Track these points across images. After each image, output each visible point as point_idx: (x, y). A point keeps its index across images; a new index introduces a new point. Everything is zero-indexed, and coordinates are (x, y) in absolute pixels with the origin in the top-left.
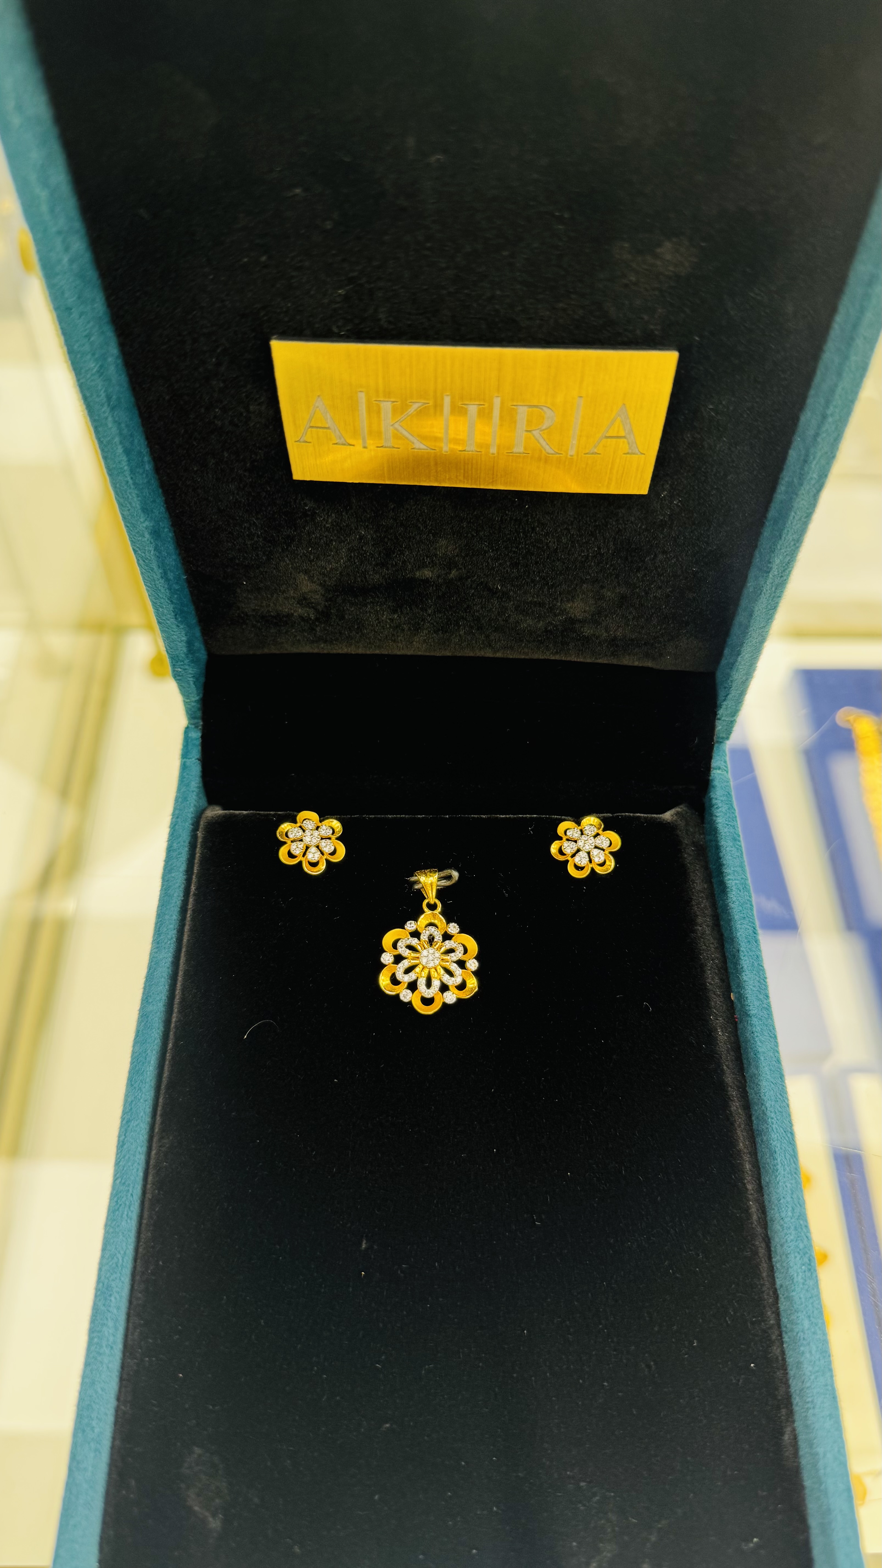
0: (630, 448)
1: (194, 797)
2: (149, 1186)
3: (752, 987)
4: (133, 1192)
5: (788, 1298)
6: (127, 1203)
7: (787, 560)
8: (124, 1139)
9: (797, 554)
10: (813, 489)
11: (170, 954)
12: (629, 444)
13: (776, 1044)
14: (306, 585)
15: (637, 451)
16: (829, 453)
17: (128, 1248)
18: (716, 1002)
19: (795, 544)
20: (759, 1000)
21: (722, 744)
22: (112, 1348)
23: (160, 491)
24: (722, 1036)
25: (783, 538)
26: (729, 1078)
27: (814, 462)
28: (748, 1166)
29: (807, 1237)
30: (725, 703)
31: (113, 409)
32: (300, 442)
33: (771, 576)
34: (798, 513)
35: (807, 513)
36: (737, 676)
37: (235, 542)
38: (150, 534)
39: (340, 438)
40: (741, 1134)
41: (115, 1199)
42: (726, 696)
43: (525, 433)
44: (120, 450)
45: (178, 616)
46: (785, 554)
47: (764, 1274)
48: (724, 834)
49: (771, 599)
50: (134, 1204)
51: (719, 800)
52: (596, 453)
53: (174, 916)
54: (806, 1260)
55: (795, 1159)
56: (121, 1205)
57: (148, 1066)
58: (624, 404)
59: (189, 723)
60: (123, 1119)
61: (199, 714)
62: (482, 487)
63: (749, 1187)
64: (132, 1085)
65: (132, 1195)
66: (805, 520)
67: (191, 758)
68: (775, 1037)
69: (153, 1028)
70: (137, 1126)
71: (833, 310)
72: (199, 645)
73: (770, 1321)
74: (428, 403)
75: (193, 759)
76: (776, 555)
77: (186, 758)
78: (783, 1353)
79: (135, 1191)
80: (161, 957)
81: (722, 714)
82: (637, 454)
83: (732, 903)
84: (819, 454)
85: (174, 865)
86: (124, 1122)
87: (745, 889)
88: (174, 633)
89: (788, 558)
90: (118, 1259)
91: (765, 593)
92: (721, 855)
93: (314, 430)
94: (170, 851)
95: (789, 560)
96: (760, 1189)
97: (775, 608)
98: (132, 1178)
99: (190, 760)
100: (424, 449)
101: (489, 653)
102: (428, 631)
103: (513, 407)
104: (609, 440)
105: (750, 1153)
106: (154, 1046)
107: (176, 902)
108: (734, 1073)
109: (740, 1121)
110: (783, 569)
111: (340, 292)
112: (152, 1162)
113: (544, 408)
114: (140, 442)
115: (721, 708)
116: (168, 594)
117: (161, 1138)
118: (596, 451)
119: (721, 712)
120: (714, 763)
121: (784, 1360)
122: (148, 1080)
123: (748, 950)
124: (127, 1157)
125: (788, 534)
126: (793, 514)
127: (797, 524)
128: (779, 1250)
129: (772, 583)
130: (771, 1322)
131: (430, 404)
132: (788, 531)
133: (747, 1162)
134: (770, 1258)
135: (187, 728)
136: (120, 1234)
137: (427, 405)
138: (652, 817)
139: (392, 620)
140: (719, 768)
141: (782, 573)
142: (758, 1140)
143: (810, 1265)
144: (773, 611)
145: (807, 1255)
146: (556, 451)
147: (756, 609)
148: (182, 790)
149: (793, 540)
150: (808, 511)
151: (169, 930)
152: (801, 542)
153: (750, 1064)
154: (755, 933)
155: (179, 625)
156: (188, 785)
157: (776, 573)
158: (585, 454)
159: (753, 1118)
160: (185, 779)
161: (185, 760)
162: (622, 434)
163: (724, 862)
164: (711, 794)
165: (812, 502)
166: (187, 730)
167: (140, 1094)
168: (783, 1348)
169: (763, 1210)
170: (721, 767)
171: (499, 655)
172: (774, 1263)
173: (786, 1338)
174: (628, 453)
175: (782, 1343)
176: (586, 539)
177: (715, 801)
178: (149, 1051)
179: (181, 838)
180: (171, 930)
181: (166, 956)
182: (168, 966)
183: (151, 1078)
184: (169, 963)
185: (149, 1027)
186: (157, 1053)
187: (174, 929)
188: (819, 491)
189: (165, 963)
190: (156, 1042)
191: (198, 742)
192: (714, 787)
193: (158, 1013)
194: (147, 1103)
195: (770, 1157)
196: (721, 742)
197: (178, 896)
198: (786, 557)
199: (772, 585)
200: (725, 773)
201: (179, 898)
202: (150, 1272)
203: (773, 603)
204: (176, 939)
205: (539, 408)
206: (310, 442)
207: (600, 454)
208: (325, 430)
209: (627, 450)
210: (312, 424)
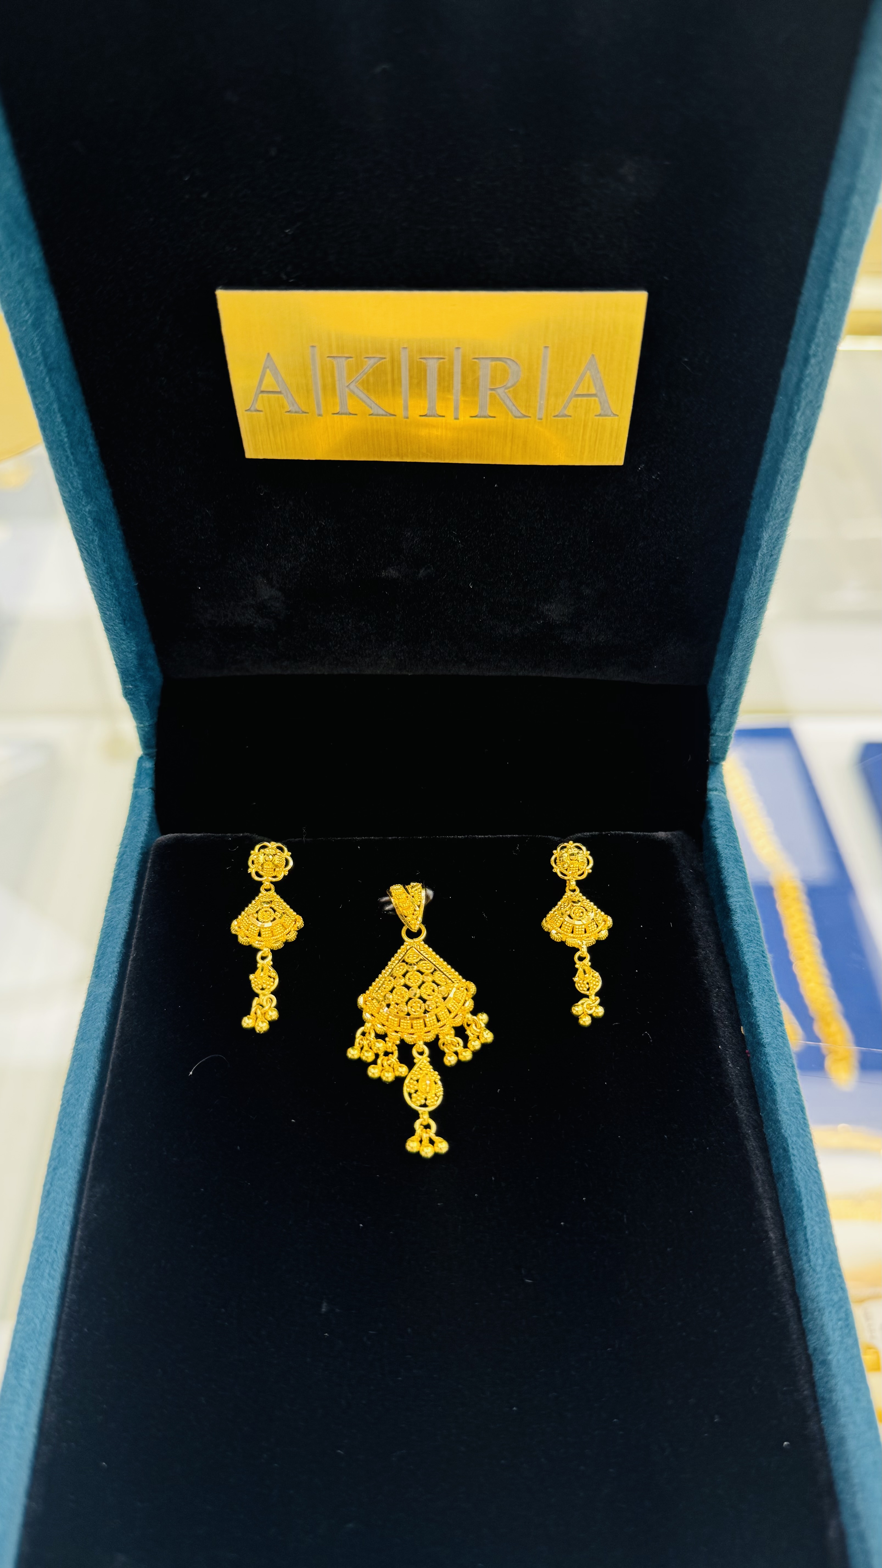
0: (602, 409)
1: (146, 827)
2: (76, 1243)
3: (764, 1014)
4: (57, 1247)
5: (824, 1363)
6: (50, 1260)
7: (776, 535)
8: (50, 1188)
9: (786, 527)
10: (800, 446)
11: (110, 988)
12: (601, 403)
14: (266, 592)
15: (610, 413)
16: (814, 402)
17: (48, 1312)
18: (724, 1031)
19: (783, 515)
20: (773, 1027)
21: (718, 766)
22: (22, 1429)
23: (107, 481)
24: (732, 1067)
25: (771, 508)
26: (743, 1113)
27: (799, 414)
28: (769, 1213)
29: (841, 1288)
30: (719, 714)
31: (50, 370)
32: (251, 411)
33: (760, 555)
34: (785, 477)
35: (794, 476)
36: (731, 681)
38: (94, 520)
39: (293, 405)
40: (759, 1177)
41: (36, 1256)
42: (719, 706)
43: (489, 392)
44: (59, 419)
45: (126, 622)
46: (774, 527)
47: (795, 1337)
48: (725, 855)
49: (761, 583)
50: (59, 1261)
51: (717, 821)
52: (566, 416)
53: (118, 947)
54: (842, 1315)
55: (822, 1200)
56: (43, 1262)
57: (81, 1109)
58: (593, 356)
59: (144, 754)
60: (49, 1166)
61: (153, 742)
63: (771, 1235)
64: (61, 1129)
65: (56, 1251)
66: (793, 485)
67: (144, 788)
69: (88, 1066)
70: (65, 1173)
71: (809, 243)
72: (152, 662)
74: (385, 358)
75: (146, 789)
76: (764, 529)
77: (138, 787)
78: (821, 1431)
79: (59, 1247)
80: (101, 991)
81: (716, 729)
82: (610, 416)
83: (737, 925)
84: (803, 403)
85: (119, 895)
86: (51, 1169)
87: (750, 910)
88: (124, 642)
89: (777, 532)
90: (36, 1325)
91: (754, 577)
92: (723, 877)
93: (265, 395)
94: (116, 881)
95: (779, 535)
96: (784, 1240)
97: (766, 595)
98: (58, 1231)
99: (143, 789)
101: (463, 671)
102: (398, 642)
103: (475, 360)
104: (579, 399)
105: (770, 1199)
106: (88, 1086)
107: (120, 934)
108: (748, 1111)
109: (757, 1160)
110: (772, 546)
111: (287, 231)
112: (81, 1215)
113: (509, 362)
114: (82, 418)
115: (714, 721)
116: (115, 594)
117: (92, 1187)
118: (566, 412)
119: (715, 725)
120: (710, 785)
121: (823, 1439)
122: (79, 1124)
123: (758, 974)
124: (52, 1208)
125: (775, 503)
126: (779, 478)
127: (785, 490)
128: (810, 1306)
129: (762, 563)
130: (806, 1392)
131: (387, 359)
132: (776, 499)
133: (767, 1208)
134: (800, 1319)
135: (141, 758)
136: (40, 1295)
137: (383, 360)
138: (645, 835)
139: (358, 629)
140: (716, 790)
141: (771, 551)
142: (779, 1185)
143: (847, 1319)
144: (765, 598)
145: (843, 1310)
146: (524, 412)
147: (747, 597)
148: (133, 819)
149: (782, 510)
150: (795, 474)
151: (111, 963)
152: (791, 512)
153: (765, 1099)
154: (764, 957)
155: (128, 632)
156: (139, 814)
157: (765, 551)
158: (555, 416)
159: (773, 1162)
160: (136, 809)
161: (137, 789)
162: (593, 391)
163: (726, 884)
164: (709, 816)
165: (799, 463)
166: (141, 760)
167: (70, 1139)
168: (822, 1423)
169: (789, 1263)
170: (718, 788)
172: (805, 1326)
173: (824, 1413)
174: (600, 415)
175: (820, 1417)
176: (561, 525)
177: (713, 823)
178: (82, 1092)
179: (129, 868)
180: (113, 963)
181: (107, 991)
182: (108, 1001)
183: (83, 1122)
184: (109, 998)
185: (83, 1067)
186: (92, 1095)
187: (117, 962)
188: (806, 449)
189: (105, 998)
190: (90, 1082)
191: (151, 772)
192: (711, 808)
193: (95, 1052)
194: (77, 1148)
195: (793, 1200)
196: (717, 764)
197: (123, 928)
198: (775, 531)
199: (762, 567)
200: (722, 794)
201: (124, 930)
202: (72, 1340)
203: (764, 588)
204: (118, 973)
205: (503, 361)
206: (261, 411)
207: (570, 416)
208: (276, 395)
209: (599, 411)
210: (263, 389)
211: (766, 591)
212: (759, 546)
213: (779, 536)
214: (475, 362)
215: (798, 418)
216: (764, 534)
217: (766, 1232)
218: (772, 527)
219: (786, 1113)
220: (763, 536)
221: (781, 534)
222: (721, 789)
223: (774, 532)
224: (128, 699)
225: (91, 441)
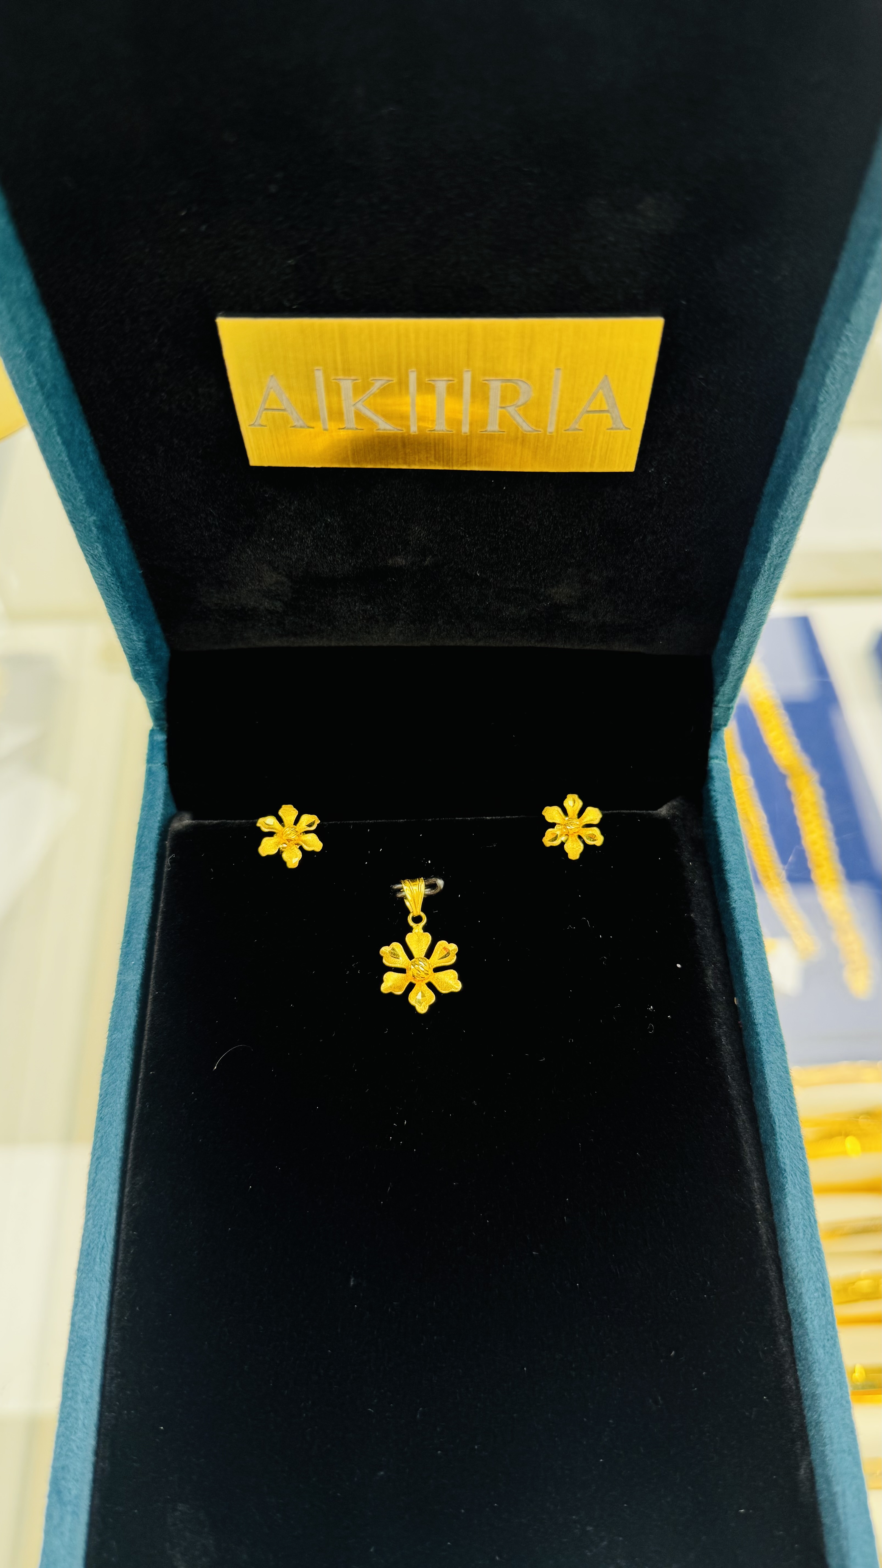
0: (614, 423)
1: (161, 805)
2: (123, 1226)
3: (756, 993)
5: (802, 1326)
6: (100, 1246)
7: (786, 539)
8: (95, 1177)
9: (797, 532)
10: (814, 463)
11: (138, 976)
12: (612, 418)
13: (784, 1053)
14: (271, 577)
15: (622, 426)
16: (830, 425)
17: (102, 1293)
18: (720, 1009)
19: (794, 522)
20: (765, 1005)
21: (720, 732)
22: (89, 1403)
23: (108, 482)
24: (726, 1046)
25: (782, 516)
26: (735, 1090)
27: (814, 435)
28: (756, 1185)
29: (820, 1260)
30: (722, 687)
31: (48, 397)
32: (255, 427)
33: (769, 556)
34: (798, 489)
35: (807, 489)
36: (734, 661)
37: (192, 534)
38: (98, 528)
39: (298, 421)
40: (748, 1150)
41: (87, 1243)
42: (723, 681)
43: (499, 410)
44: (59, 440)
45: (134, 614)
46: (784, 533)
47: (776, 1299)
48: (725, 829)
49: (769, 580)
50: (108, 1246)
51: (718, 791)
52: (578, 429)
53: (143, 935)
54: (819, 1285)
55: (806, 1178)
56: (93, 1248)
57: (118, 1097)
58: (606, 376)
59: (155, 726)
60: (93, 1154)
61: (163, 715)
62: (455, 468)
63: (758, 1206)
64: (101, 1118)
65: (105, 1236)
66: (805, 496)
67: (157, 763)
68: (783, 1045)
69: (122, 1055)
70: (108, 1162)
72: (159, 642)
73: (782, 1348)
74: (392, 381)
75: (159, 764)
76: (774, 534)
77: (152, 762)
78: (797, 1381)
79: (108, 1232)
80: (129, 978)
81: (721, 699)
82: (622, 429)
83: (734, 901)
84: (819, 426)
85: (141, 879)
86: (95, 1158)
87: (747, 887)
88: (132, 632)
89: (787, 537)
90: (92, 1308)
91: (762, 574)
92: (721, 850)
93: (269, 412)
94: (137, 864)
95: (788, 539)
96: (769, 1208)
97: (774, 589)
98: (105, 1219)
99: (156, 765)
100: (390, 430)
101: (470, 642)
102: (405, 622)
103: (485, 381)
104: (591, 415)
105: (758, 1170)
106: (124, 1076)
107: (144, 920)
108: (739, 1085)
109: (746, 1137)
110: (782, 549)
111: (290, 262)
112: (126, 1200)
113: (520, 383)
114: (82, 431)
115: (718, 692)
116: (122, 591)
117: (134, 1176)
118: (577, 427)
119: (718, 697)
120: (712, 752)
121: (798, 1388)
122: (119, 1113)
123: (752, 953)
124: (98, 1197)
125: (787, 512)
126: (792, 490)
131: (395, 381)
135: (152, 731)
137: (391, 382)
139: (365, 611)
140: (717, 758)
141: (781, 553)
146: (534, 428)
147: (755, 590)
148: (148, 798)
151: (137, 950)
152: (801, 520)
153: (756, 1073)
154: (759, 935)
155: (136, 624)
156: (154, 792)
157: (774, 553)
158: (565, 430)
159: (761, 1131)
160: (151, 786)
161: (150, 765)
162: (605, 407)
163: (725, 858)
164: (709, 785)
165: (813, 477)
166: (152, 732)
167: (110, 1128)
168: (797, 1376)
169: (773, 1231)
170: (719, 756)
171: (481, 644)
172: (786, 1288)
173: (799, 1366)
174: (612, 429)
175: (796, 1371)
176: (570, 521)
177: (713, 793)
178: (119, 1082)
179: (148, 850)
180: (140, 950)
181: (135, 979)
182: (137, 989)
183: (122, 1111)
184: (138, 986)
185: (118, 1056)
186: (128, 1083)
187: (143, 949)
188: (819, 465)
189: (134, 986)
190: (126, 1071)
191: (163, 746)
192: (712, 778)
193: (128, 1041)
194: (118, 1137)
195: (779, 1175)
196: (718, 730)
197: (146, 913)
198: (785, 536)
199: (771, 566)
200: (723, 762)
201: (147, 915)
202: (126, 1318)
203: (772, 584)
204: (145, 959)
205: (514, 383)
206: (265, 426)
207: (581, 430)
208: (281, 412)
209: (610, 426)
210: (267, 406)
211: (774, 587)
212: (769, 548)
213: (789, 541)
214: (486, 383)
215: (813, 438)
216: (774, 538)
217: (753, 1204)
218: (782, 532)
219: (774, 1091)
220: (773, 540)
221: (791, 539)
222: (722, 756)
223: (783, 536)
224: (137, 681)
225: (90, 448)
